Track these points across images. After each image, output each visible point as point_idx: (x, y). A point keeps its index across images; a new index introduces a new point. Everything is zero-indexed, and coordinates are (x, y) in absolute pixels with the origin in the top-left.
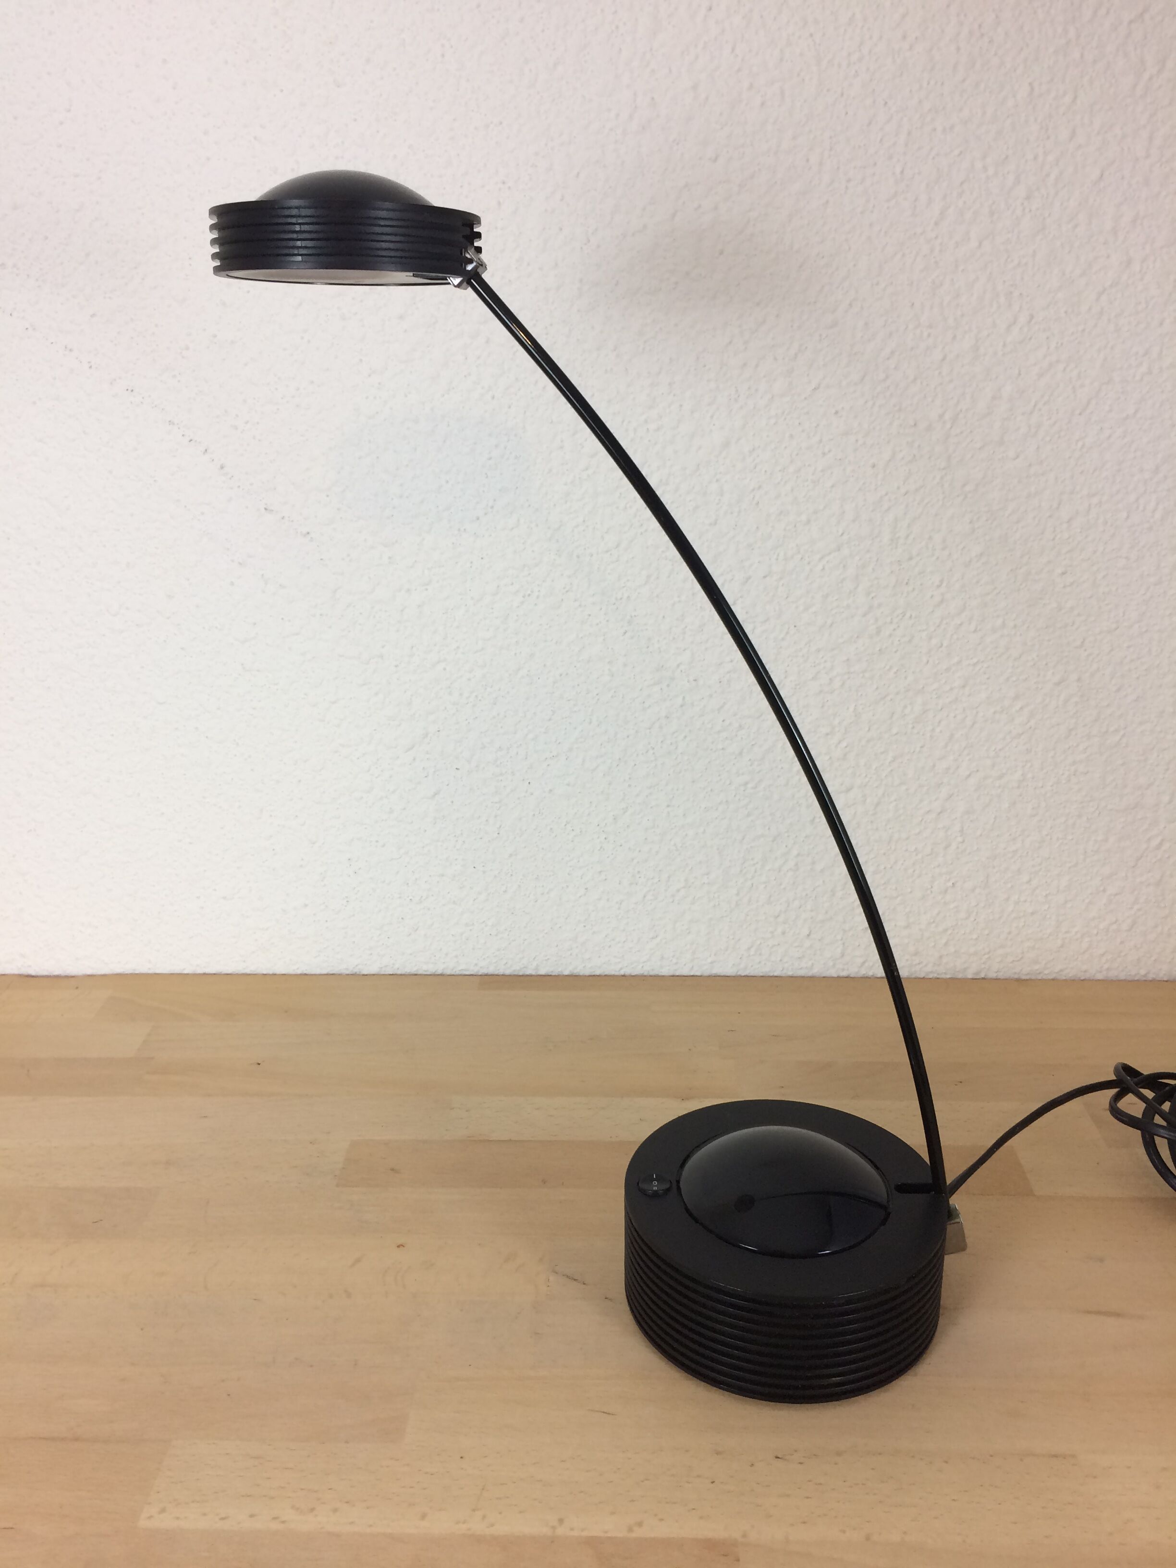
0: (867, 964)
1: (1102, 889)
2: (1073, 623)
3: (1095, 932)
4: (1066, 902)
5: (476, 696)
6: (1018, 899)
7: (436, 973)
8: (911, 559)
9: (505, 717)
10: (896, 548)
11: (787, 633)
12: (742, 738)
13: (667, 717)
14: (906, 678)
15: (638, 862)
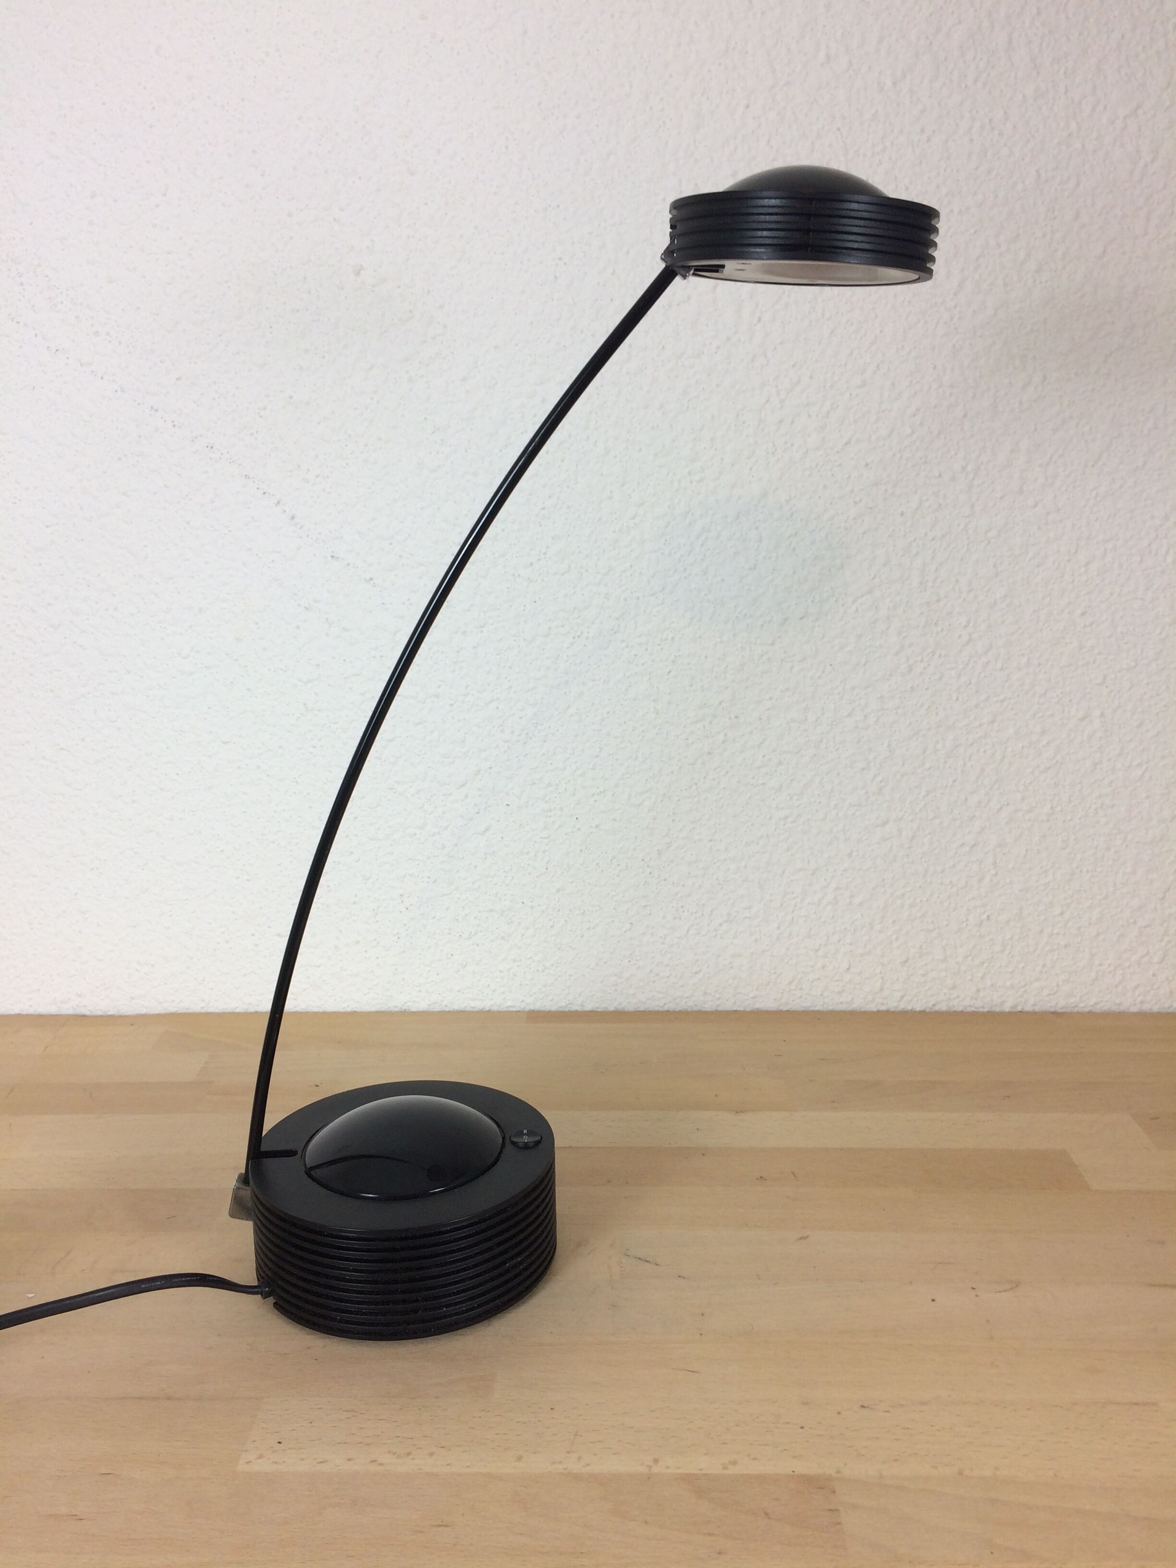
0: (905, 998)
1: (1132, 921)
2: (1094, 662)
3: (1127, 964)
4: (1098, 935)
5: (527, 734)
6: (1052, 931)
7: (483, 1010)
8: (938, 601)
9: (555, 753)
10: (925, 590)
11: (824, 671)
12: (781, 774)
13: (709, 753)
14: (937, 714)
15: (682, 896)
